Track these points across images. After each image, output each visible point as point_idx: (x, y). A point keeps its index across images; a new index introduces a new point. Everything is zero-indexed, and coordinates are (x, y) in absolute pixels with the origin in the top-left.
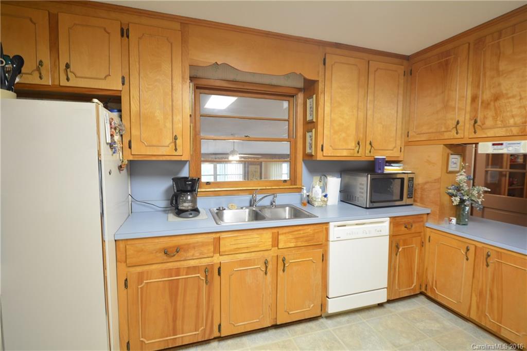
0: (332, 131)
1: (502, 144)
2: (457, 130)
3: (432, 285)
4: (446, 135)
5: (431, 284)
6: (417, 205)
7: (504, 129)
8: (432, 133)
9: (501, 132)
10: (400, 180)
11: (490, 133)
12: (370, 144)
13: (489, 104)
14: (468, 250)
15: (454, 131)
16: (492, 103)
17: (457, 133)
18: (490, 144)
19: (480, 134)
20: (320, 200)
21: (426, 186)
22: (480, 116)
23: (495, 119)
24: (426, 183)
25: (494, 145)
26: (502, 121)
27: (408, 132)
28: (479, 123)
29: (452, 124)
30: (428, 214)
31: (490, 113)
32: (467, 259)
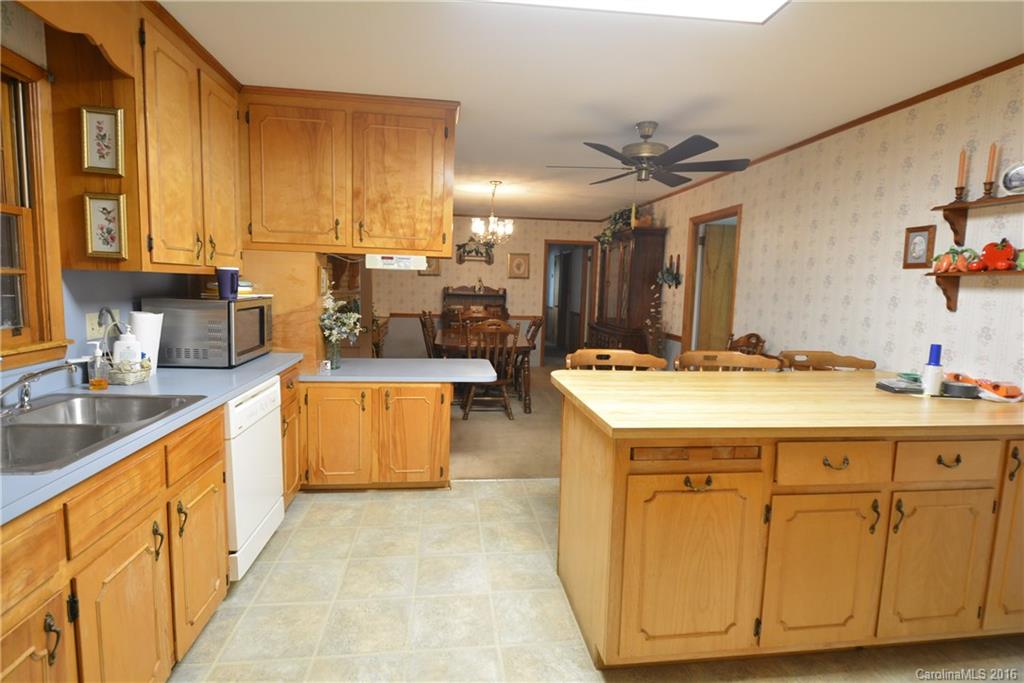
0: (163, 207)
1: (392, 258)
2: (336, 233)
3: (318, 465)
4: (321, 239)
5: (314, 464)
6: (277, 352)
7: (394, 240)
8: (298, 232)
9: (391, 244)
10: (257, 310)
11: (379, 243)
12: (211, 242)
13: (375, 206)
14: (363, 396)
15: (332, 234)
16: (379, 205)
17: (337, 238)
18: (379, 257)
19: (366, 243)
20: (138, 367)
21: (292, 318)
22: (367, 220)
23: (384, 226)
24: (291, 313)
25: (383, 258)
26: (391, 230)
27: (250, 225)
28: (365, 228)
29: (329, 224)
30: (300, 362)
31: (377, 216)
32: (364, 409)
